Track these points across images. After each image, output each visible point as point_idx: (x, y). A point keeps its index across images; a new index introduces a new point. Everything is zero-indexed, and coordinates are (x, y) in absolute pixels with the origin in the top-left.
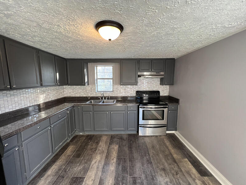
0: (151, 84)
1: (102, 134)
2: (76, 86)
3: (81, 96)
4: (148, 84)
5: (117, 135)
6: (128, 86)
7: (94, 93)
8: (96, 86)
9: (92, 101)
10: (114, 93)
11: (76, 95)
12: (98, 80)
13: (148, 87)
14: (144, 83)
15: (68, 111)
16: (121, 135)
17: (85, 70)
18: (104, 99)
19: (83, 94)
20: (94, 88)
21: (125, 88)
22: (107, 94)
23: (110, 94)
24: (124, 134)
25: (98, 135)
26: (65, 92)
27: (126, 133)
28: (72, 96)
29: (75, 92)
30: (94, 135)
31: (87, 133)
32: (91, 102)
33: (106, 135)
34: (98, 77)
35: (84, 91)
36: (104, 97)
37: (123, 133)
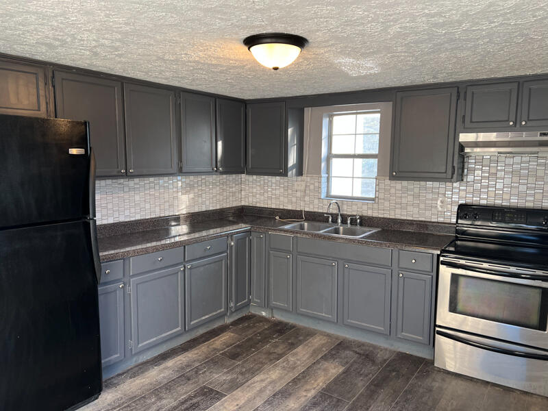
0: (531, 180)
1: (316, 330)
2: (270, 178)
3: (281, 207)
4: (515, 179)
5: (361, 345)
6: (429, 184)
7: (316, 201)
8: (324, 180)
9: (306, 224)
10: (376, 206)
11: (269, 202)
12: (335, 161)
13: (515, 191)
14: (500, 174)
15: (232, 240)
16: (375, 347)
17: (290, 131)
18: (339, 221)
19: (286, 200)
20: (317, 184)
21: (416, 190)
22: (355, 207)
23: (365, 207)
24: (386, 349)
25: (305, 328)
26: (243, 193)
27: (392, 348)
28: (258, 205)
29: (266, 195)
30: (293, 327)
31: (279, 317)
32: (302, 227)
33: (328, 335)
34: (334, 152)
35: (290, 191)
36: (341, 215)
37: (381, 343)
